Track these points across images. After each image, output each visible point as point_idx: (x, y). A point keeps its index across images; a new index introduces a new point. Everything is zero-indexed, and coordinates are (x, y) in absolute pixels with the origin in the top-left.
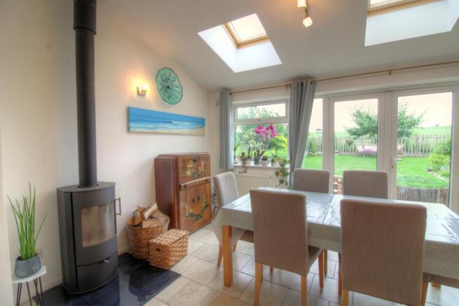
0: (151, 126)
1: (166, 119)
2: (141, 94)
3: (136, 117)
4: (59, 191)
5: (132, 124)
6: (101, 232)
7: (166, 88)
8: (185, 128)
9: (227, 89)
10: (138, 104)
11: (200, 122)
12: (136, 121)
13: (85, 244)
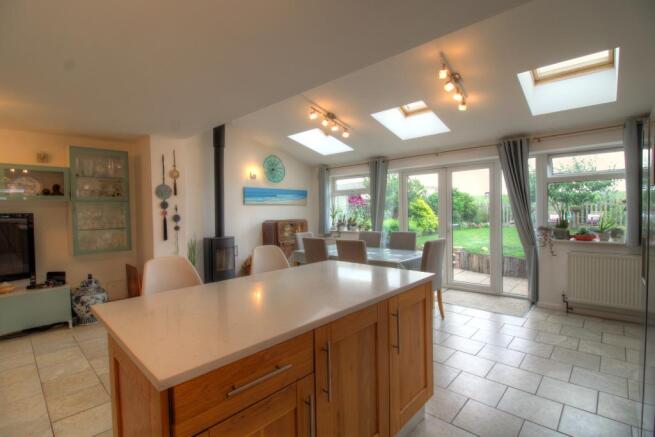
0: (260, 199)
1: (272, 193)
2: (253, 177)
3: (250, 194)
4: (205, 239)
5: (247, 199)
6: (227, 267)
7: (271, 170)
8: (288, 199)
9: (325, 165)
10: (251, 185)
11: (303, 194)
12: (250, 196)
13: (218, 270)
